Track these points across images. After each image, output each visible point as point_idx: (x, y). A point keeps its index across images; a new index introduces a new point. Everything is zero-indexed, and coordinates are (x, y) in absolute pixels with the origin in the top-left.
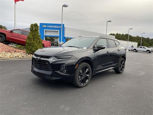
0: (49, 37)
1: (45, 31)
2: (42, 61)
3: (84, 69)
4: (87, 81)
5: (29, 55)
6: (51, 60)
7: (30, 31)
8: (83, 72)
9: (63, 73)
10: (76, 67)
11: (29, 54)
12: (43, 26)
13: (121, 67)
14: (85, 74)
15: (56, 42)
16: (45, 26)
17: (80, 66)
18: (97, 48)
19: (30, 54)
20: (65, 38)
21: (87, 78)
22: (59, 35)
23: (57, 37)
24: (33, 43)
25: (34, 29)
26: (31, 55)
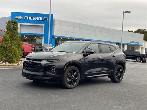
0: (27, 35)
1: (21, 25)
2: (34, 64)
3: (72, 72)
4: (75, 84)
5: (4, 63)
6: (43, 63)
7: (6, 30)
8: (71, 75)
9: (53, 73)
10: (64, 69)
11: (4, 61)
12: (17, 17)
13: (118, 75)
14: (73, 77)
15: (38, 45)
16: (20, 17)
17: (68, 69)
18: (86, 53)
19: (6, 61)
20: (54, 37)
21: (75, 81)
22: (43, 33)
23: (40, 36)
24: (11, 47)
25: (12, 28)
26: (7, 63)
